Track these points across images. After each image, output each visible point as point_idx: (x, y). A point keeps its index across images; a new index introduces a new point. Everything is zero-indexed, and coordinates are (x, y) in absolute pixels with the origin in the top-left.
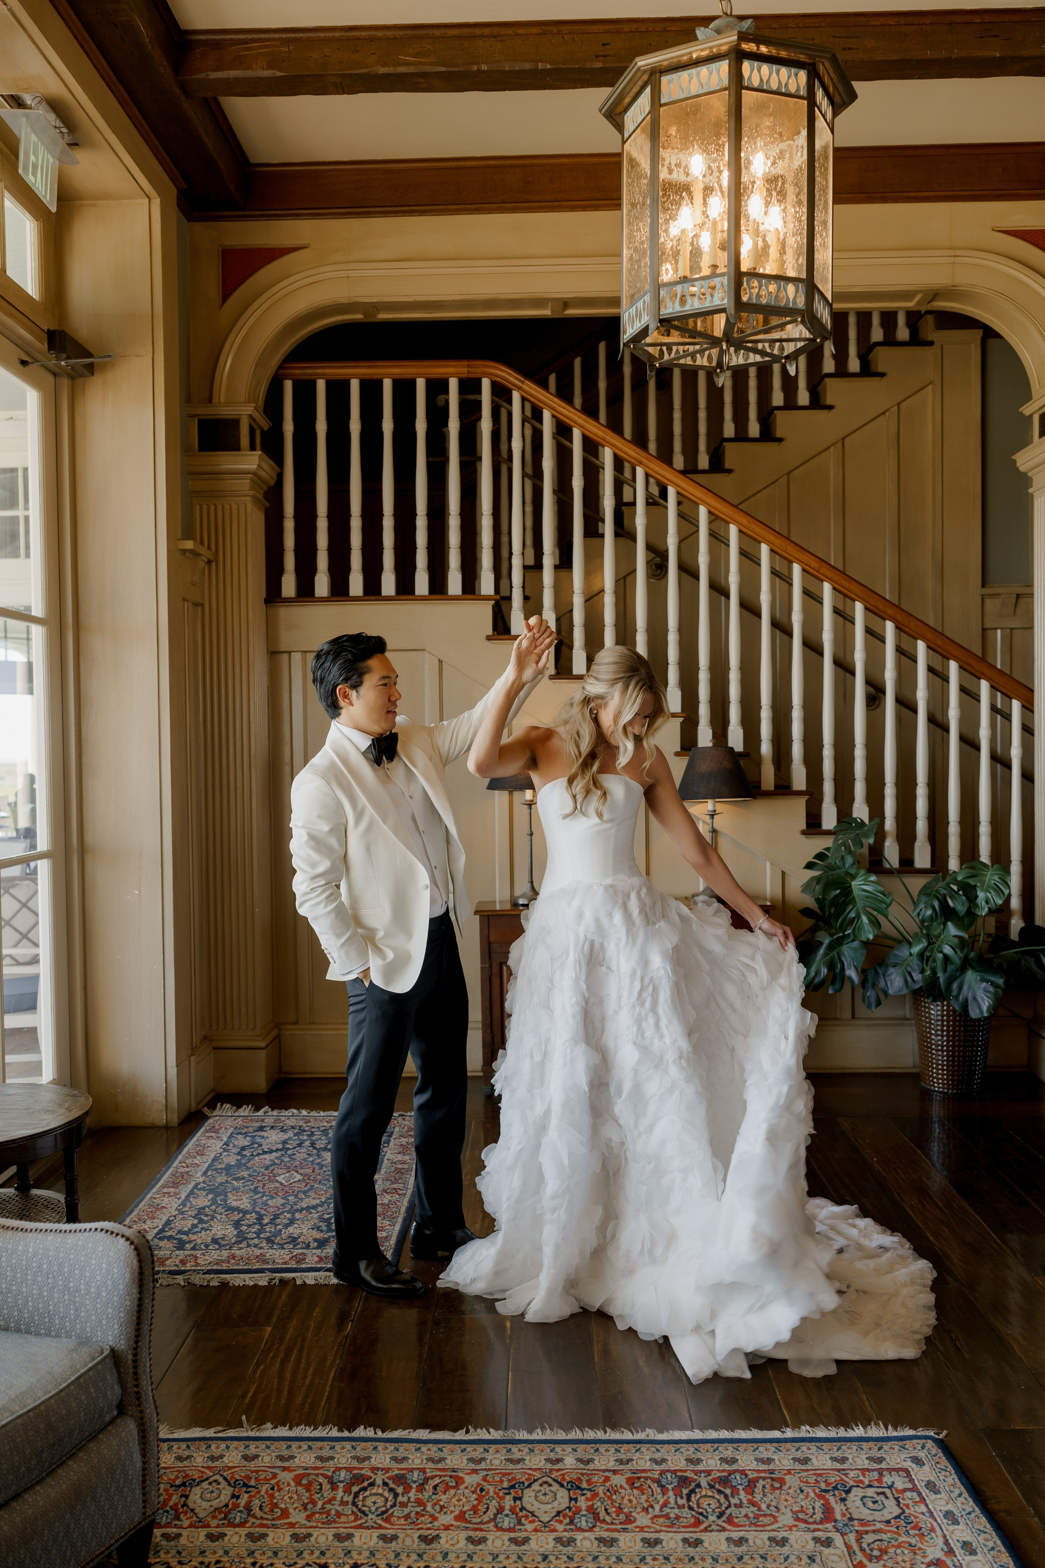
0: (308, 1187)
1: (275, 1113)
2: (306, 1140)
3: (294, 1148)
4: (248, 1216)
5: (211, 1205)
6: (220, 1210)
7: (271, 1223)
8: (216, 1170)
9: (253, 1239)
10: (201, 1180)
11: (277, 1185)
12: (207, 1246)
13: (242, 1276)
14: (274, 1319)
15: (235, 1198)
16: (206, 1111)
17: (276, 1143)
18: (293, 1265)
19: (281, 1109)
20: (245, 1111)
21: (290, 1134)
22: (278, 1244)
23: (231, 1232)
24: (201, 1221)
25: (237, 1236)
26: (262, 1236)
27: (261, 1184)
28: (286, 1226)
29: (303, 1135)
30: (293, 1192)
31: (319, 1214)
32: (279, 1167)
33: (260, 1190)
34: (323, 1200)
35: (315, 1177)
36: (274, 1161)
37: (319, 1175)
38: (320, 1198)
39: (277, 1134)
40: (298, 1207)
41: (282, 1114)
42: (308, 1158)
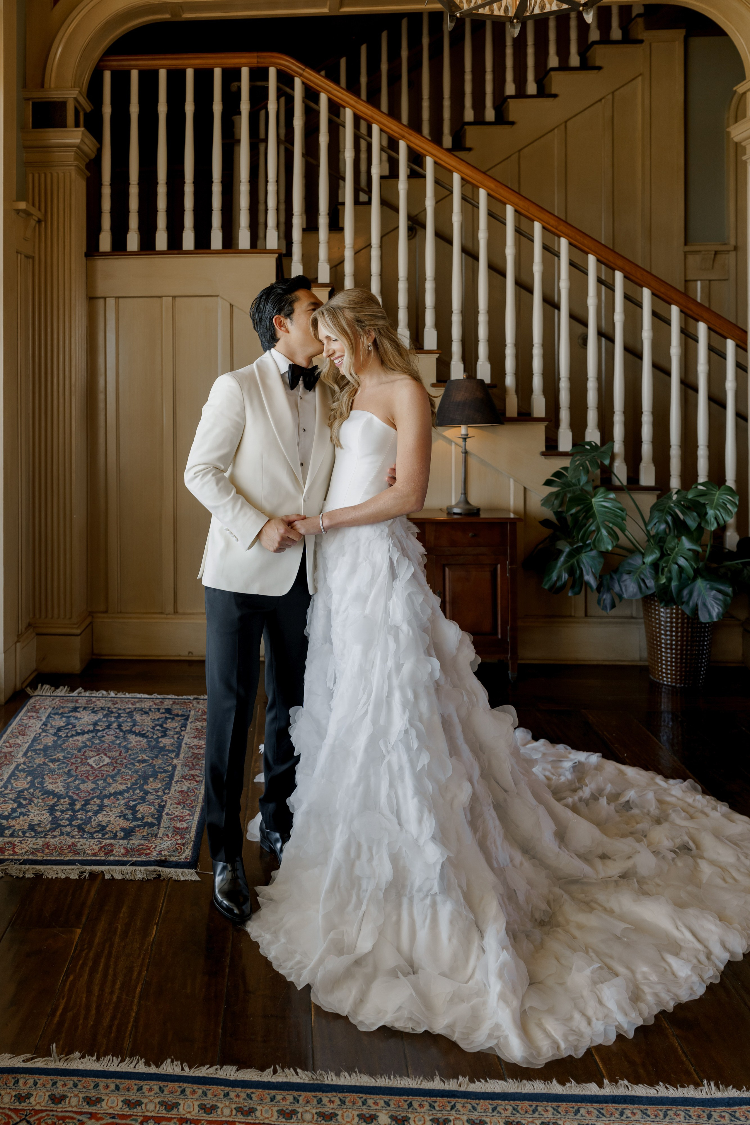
0: (116, 771)
1: (87, 694)
2: (114, 722)
3: (103, 730)
4: (62, 801)
5: (29, 788)
6: (37, 793)
7: (82, 809)
8: (35, 750)
9: (66, 826)
10: (22, 760)
11: (88, 768)
12: (24, 833)
13: (55, 867)
14: (84, 919)
15: (51, 781)
16: (29, 690)
17: (89, 725)
18: (101, 857)
19: (92, 690)
20: (62, 691)
21: (100, 715)
22: (88, 832)
23: (46, 817)
24: (20, 805)
25: (52, 822)
26: (74, 823)
27: (74, 767)
28: (97, 813)
29: (111, 717)
30: (102, 776)
31: (125, 800)
32: (90, 749)
33: (73, 773)
34: (129, 786)
35: (121, 761)
36: (85, 743)
37: (125, 759)
38: (126, 784)
39: (88, 716)
40: (106, 792)
41: (93, 695)
42: (116, 740)
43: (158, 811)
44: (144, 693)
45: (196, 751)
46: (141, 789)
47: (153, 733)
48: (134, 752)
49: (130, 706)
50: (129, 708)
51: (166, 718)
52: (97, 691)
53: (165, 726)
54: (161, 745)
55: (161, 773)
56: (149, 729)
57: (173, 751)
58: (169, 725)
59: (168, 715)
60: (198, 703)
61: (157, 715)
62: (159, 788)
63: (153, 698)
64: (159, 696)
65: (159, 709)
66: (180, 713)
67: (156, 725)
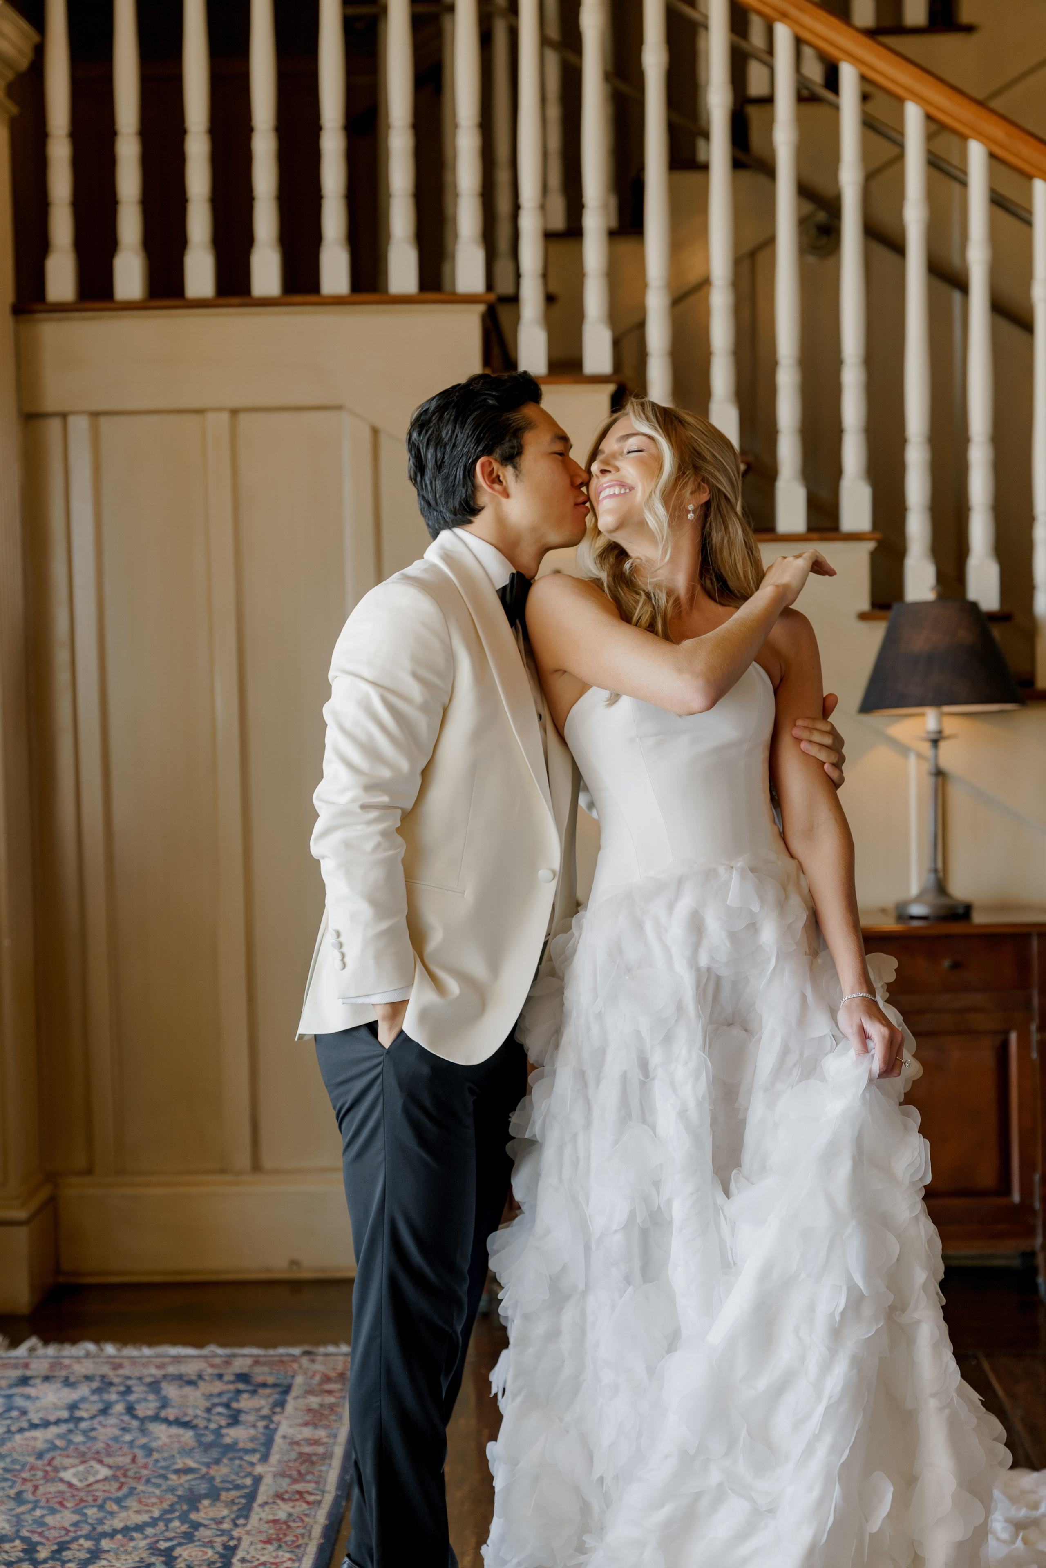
0: (125, 1490)
1: (51, 1350)
2: (117, 1402)
3: (93, 1417)
4: (7, 1546)
7: (53, 1558)
11: (62, 1487)
17: (56, 1408)
19: (61, 1343)
21: (84, 1390)
27: (29, 1487)
28: (86, 1563)
29: (109, 1392)
30: (95, 1500)
31: (149, 1541)
32: (64, 1453)
33: (29, 1496)
34: (156, 1514)
35: (136, 1473)
36: (53, 1443)
37: (145, 1466)
38: (148, 1511)
39: (56, 1392)
40: (106, 1528)
41: (65, 1353)
42: (122, 1436)
43: (222, 1556)
44: (184, 1345)
45: (307, 1449)
46: (183, 1519)
47: (209, 1420)
48: (166, 1455)
49: (154, 1371)
50: (151, 1375)
51: (239, 1392)
52: (74, 1341)
53: (235, 1405)
54: (227, 1440)
55: (228, 1490)
56: (199, 1412)
57: (254, 1451)
58: (245, 1403)
59: (241, 1386)
60: (313, 1361)
61: (218, 1387)
62: (224, 1518)
63: (206, 1357)
64: (220, 1351)
65: (220, 1376)
66: (270, 1380)
67: (215, 1405)
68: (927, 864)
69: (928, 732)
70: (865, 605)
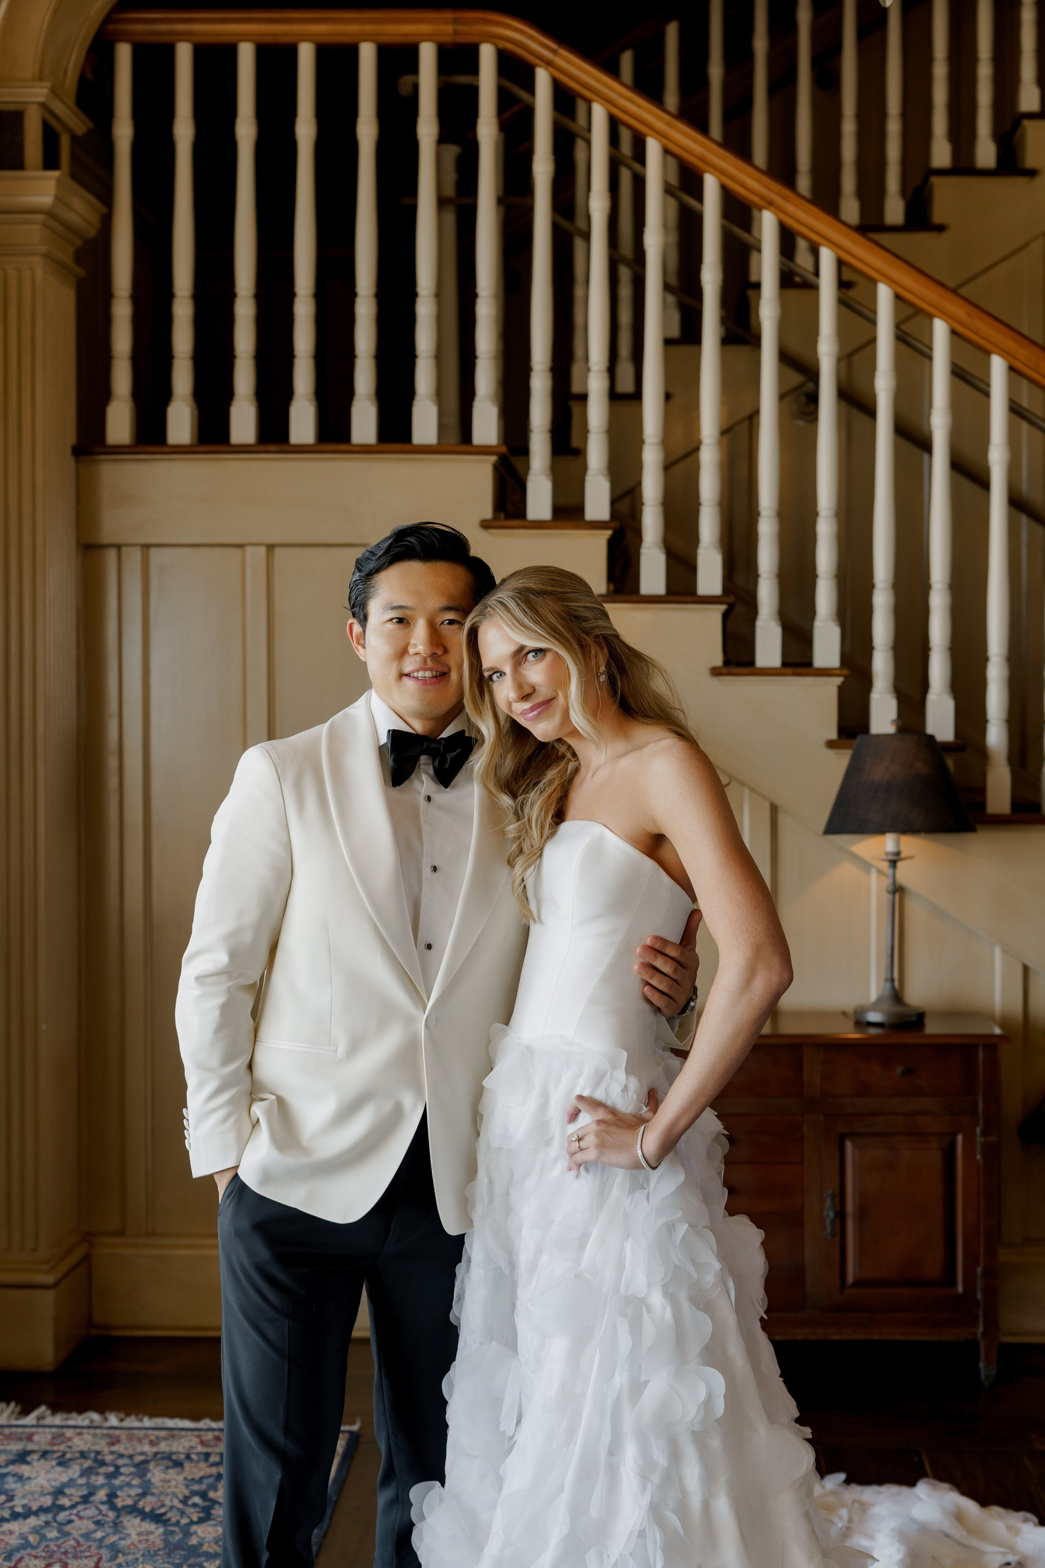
1: (58, 1420)
2: (102, 1486)
3: (73, 1506)
17: (43, 1494)
19: (69, 1411)
21: (74, 1471)
29: (98, 1474)
32: (34, 1552)
36: (25, 1538)
39: (48, 1472)
41: (71, 1422)
42: (95, 1531)
44: (182, 1416)
47: (182, 1513)
48: (130, 1557)
49: (147, 1448)
50: (142, 1453)
52: (81, 1411)
54: (194, 1541)
56: (176, 1503)
61: (202, 1469)
64: (214, 1425)
65: (207, 1456)
67: (194, 1493)
68: (884, 974)
69: (887, 854)
70: (833, 735)
